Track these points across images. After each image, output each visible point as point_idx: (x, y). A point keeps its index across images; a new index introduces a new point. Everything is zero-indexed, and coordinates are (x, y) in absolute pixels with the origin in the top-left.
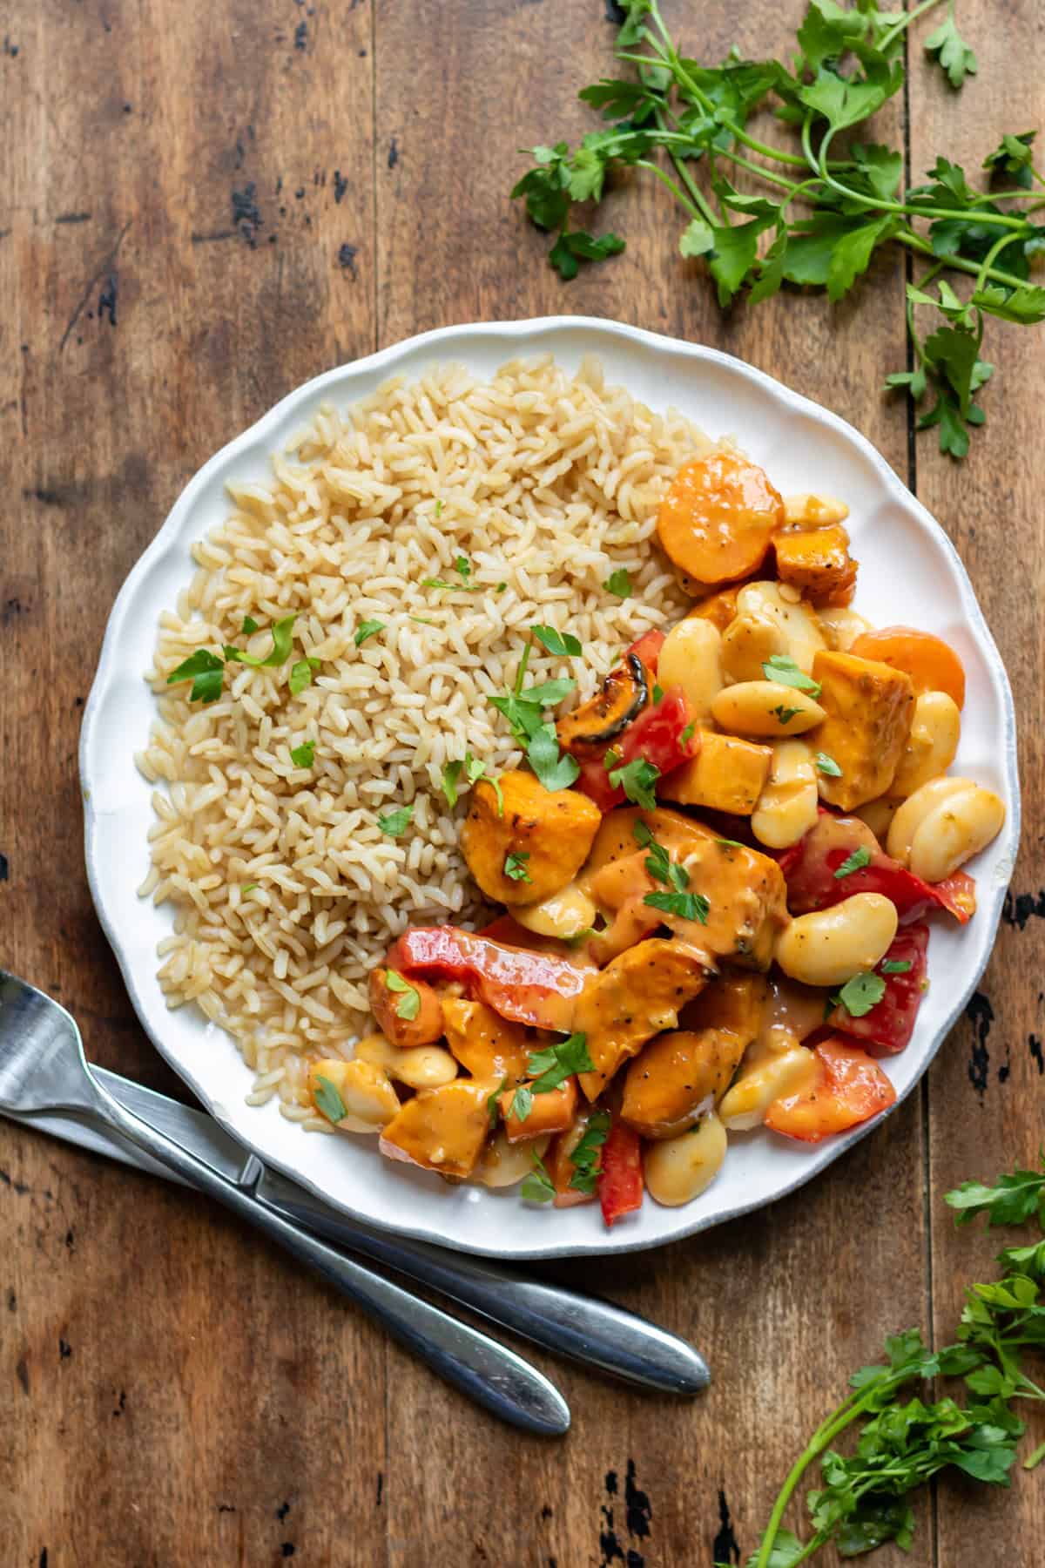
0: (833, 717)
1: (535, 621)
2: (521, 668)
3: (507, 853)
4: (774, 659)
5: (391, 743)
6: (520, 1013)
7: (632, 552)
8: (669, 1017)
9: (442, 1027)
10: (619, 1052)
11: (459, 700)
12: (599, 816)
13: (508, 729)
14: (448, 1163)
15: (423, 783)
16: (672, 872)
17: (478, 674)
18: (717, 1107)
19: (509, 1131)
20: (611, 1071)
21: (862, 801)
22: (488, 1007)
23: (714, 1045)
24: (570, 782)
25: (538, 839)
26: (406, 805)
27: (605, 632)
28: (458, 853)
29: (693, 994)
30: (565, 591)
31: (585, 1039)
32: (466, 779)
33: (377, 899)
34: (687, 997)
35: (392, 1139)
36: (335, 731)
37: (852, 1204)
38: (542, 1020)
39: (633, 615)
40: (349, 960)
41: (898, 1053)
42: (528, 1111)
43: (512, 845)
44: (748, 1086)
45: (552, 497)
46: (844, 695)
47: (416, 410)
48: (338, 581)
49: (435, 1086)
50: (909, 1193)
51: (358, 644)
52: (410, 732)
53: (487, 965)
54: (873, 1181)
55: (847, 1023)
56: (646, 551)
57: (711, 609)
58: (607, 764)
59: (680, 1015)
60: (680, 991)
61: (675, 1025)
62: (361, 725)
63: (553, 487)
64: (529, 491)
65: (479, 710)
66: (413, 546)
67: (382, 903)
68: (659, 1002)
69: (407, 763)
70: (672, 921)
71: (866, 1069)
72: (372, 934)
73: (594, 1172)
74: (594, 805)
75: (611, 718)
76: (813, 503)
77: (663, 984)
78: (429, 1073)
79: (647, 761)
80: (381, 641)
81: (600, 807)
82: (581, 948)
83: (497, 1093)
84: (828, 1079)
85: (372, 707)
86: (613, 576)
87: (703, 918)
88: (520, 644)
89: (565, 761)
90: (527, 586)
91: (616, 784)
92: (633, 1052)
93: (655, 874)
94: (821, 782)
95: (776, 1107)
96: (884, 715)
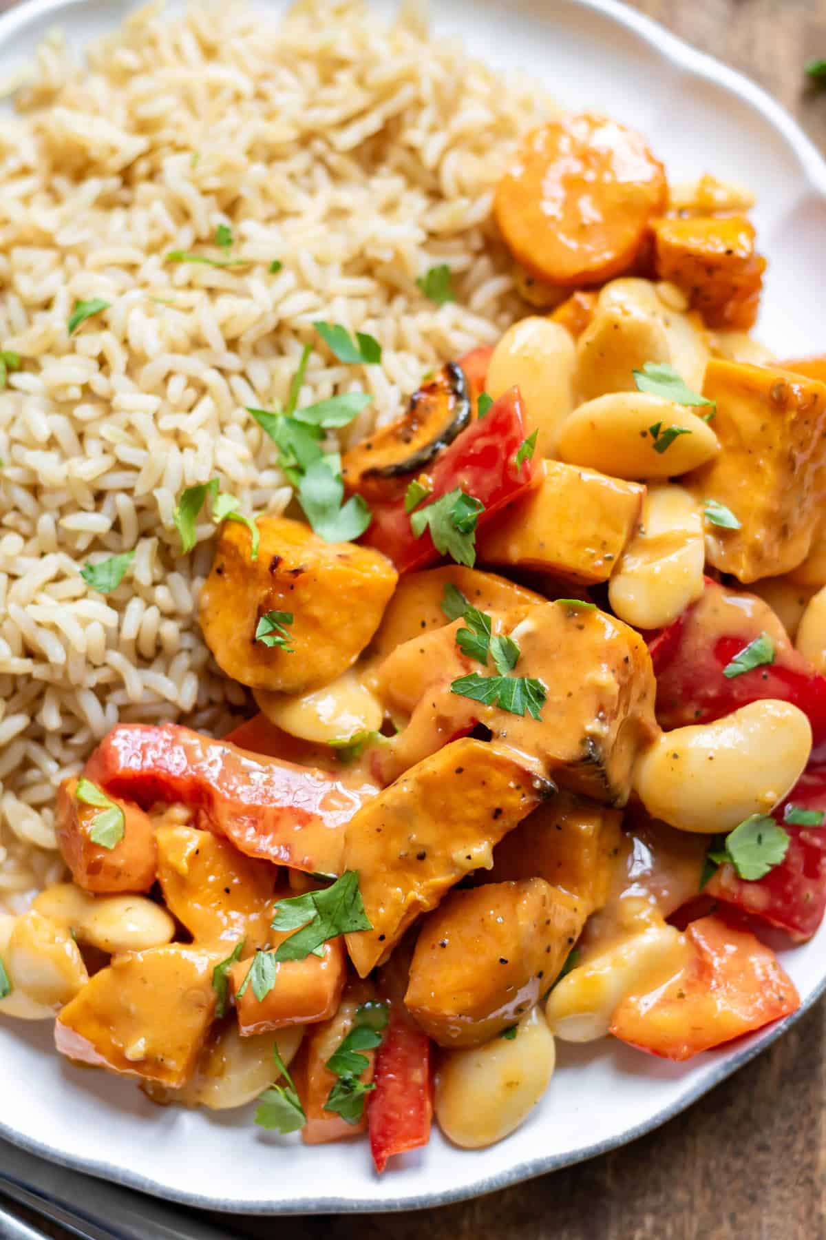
0: (730, 450)
1: (320, 316)
2: (297, 381)
3: (261, 612)
4: (649, 368)
5: (108, 461)
6: (267, 847)
7: (457, 244)
8: (480, 852)
9: (155, 867)
10: (405, 903)
11: (206, 406)
12: (394, 576)
13: (274, 457)
14: (150, 1062)
15: (149, 520)
16: (495, 647)
17: (237, 382)
18: (543, 1002)
19: (241, 1015)
20: (393, 933)
21: (767, 572)
22: (223, 839)
23: (544, 901)
24: (356, 533)
25: (305, 595)
26: (121, 551)
27: (415, 340)
28: (194, 627)
29: (517, 818)
30: (364, 284)
31: (357, 882)
32: (208, 518)
33: (74, 678)
34: (508, 823)
35: (73, 1025)
36: (32, 445)
37: (727, 1168)
38: (298, 858)
39: (456, 327)
40: (33, 775)
41: (804, 942)
42: (270, 984)
43: (268, 600)
44: (589, 974)
45: (352, 169)
46: (747, 417)
47: (177, 49)
48: (50, 255)
49: (138, 948)
50: (807, 1159)
51: (72, 328)
52: (132, 445)
53: (223, 776)
54: (758, 1138)
55: (734, 889)
56: (476, 242)
57: (565, 311)
58: (409, 503)
59: (497, 851)
60: (498, 813)
61: (489, 865)
62: (66, 436)
63: (355, 153)
64: (320, 160)
65: (235, 429)
66: (159, 210)
67: (79, 686)
68: (469, 830)
69: (129, 491)
70: (491, 717)
71: (759, 961)
72: (66, 737)
73: (361, 1088)
74: (389, 563)
75: (418, 443)
76: (707, 182)
77: (472, 802)
78: (132, 928)
79: (465, 490)
80: (104, 325)
81: (396, 565)
82: (359, 760)
83: (228, 961)
84: (703, 969)
85: (85, 411)
86: (432, 273)
87: (536, 710)
88: (296, 349)
89: (351, 505)
90: (312, 273)
91: (420, 530)
92: (428, 904)
93: (468, 651)
94: (711, 539)
95: (628, 1006)
96: (802, 445)
